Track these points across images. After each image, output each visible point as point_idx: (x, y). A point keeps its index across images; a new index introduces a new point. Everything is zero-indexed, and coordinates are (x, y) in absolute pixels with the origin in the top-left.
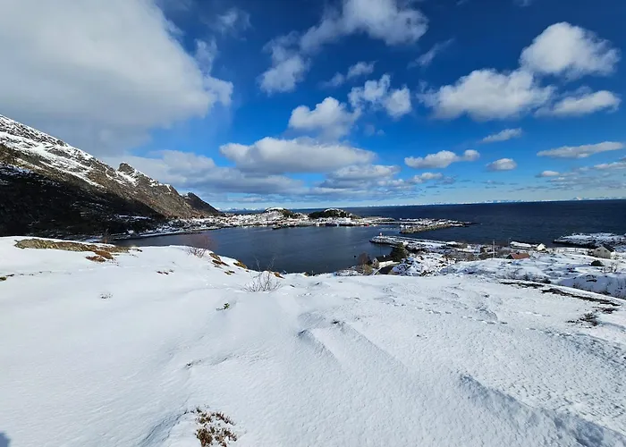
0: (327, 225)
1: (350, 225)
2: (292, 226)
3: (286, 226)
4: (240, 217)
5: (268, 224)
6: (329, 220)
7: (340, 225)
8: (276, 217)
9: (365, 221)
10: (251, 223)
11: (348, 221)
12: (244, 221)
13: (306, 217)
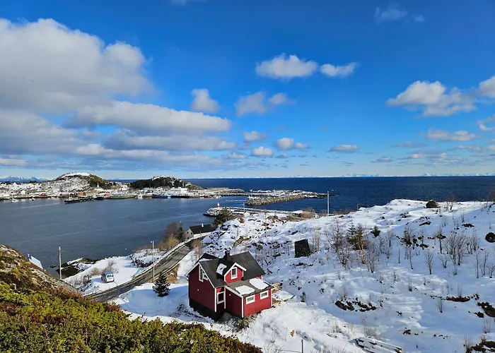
0: (154, 197)
1: (186, 197)
2: (99, 199)
3: (90, 199)
4: (15, 187)
5: (62, 197)
6: (159, 191)
7: (173, 197)
8: (77, 186)
9: (208, 192)
10: (32, 195)
11: (183, 191)
12: (19, 191)
13: (125, 188)
